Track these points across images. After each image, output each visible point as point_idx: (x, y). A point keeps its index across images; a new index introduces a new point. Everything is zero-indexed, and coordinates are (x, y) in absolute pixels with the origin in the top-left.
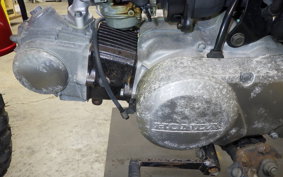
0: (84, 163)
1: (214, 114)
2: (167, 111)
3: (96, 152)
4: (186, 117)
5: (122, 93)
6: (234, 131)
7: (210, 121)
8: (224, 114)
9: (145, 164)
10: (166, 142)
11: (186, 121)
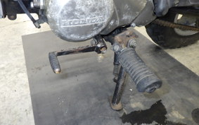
0: (10, 75)
1: (101, 9)
2: (70, 9)
3: (17, 67)
4: (83, 13)
5: (32, 5)
6: (112, 22)
7: (98, 15)
8: (106, 8)
9: (60, 54)
10: (72, 36)
11: (83, 16)
